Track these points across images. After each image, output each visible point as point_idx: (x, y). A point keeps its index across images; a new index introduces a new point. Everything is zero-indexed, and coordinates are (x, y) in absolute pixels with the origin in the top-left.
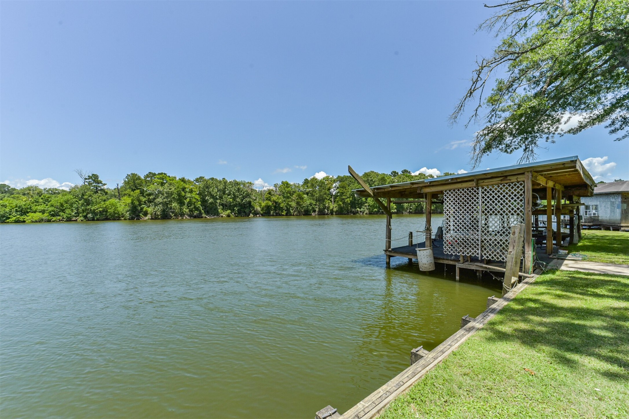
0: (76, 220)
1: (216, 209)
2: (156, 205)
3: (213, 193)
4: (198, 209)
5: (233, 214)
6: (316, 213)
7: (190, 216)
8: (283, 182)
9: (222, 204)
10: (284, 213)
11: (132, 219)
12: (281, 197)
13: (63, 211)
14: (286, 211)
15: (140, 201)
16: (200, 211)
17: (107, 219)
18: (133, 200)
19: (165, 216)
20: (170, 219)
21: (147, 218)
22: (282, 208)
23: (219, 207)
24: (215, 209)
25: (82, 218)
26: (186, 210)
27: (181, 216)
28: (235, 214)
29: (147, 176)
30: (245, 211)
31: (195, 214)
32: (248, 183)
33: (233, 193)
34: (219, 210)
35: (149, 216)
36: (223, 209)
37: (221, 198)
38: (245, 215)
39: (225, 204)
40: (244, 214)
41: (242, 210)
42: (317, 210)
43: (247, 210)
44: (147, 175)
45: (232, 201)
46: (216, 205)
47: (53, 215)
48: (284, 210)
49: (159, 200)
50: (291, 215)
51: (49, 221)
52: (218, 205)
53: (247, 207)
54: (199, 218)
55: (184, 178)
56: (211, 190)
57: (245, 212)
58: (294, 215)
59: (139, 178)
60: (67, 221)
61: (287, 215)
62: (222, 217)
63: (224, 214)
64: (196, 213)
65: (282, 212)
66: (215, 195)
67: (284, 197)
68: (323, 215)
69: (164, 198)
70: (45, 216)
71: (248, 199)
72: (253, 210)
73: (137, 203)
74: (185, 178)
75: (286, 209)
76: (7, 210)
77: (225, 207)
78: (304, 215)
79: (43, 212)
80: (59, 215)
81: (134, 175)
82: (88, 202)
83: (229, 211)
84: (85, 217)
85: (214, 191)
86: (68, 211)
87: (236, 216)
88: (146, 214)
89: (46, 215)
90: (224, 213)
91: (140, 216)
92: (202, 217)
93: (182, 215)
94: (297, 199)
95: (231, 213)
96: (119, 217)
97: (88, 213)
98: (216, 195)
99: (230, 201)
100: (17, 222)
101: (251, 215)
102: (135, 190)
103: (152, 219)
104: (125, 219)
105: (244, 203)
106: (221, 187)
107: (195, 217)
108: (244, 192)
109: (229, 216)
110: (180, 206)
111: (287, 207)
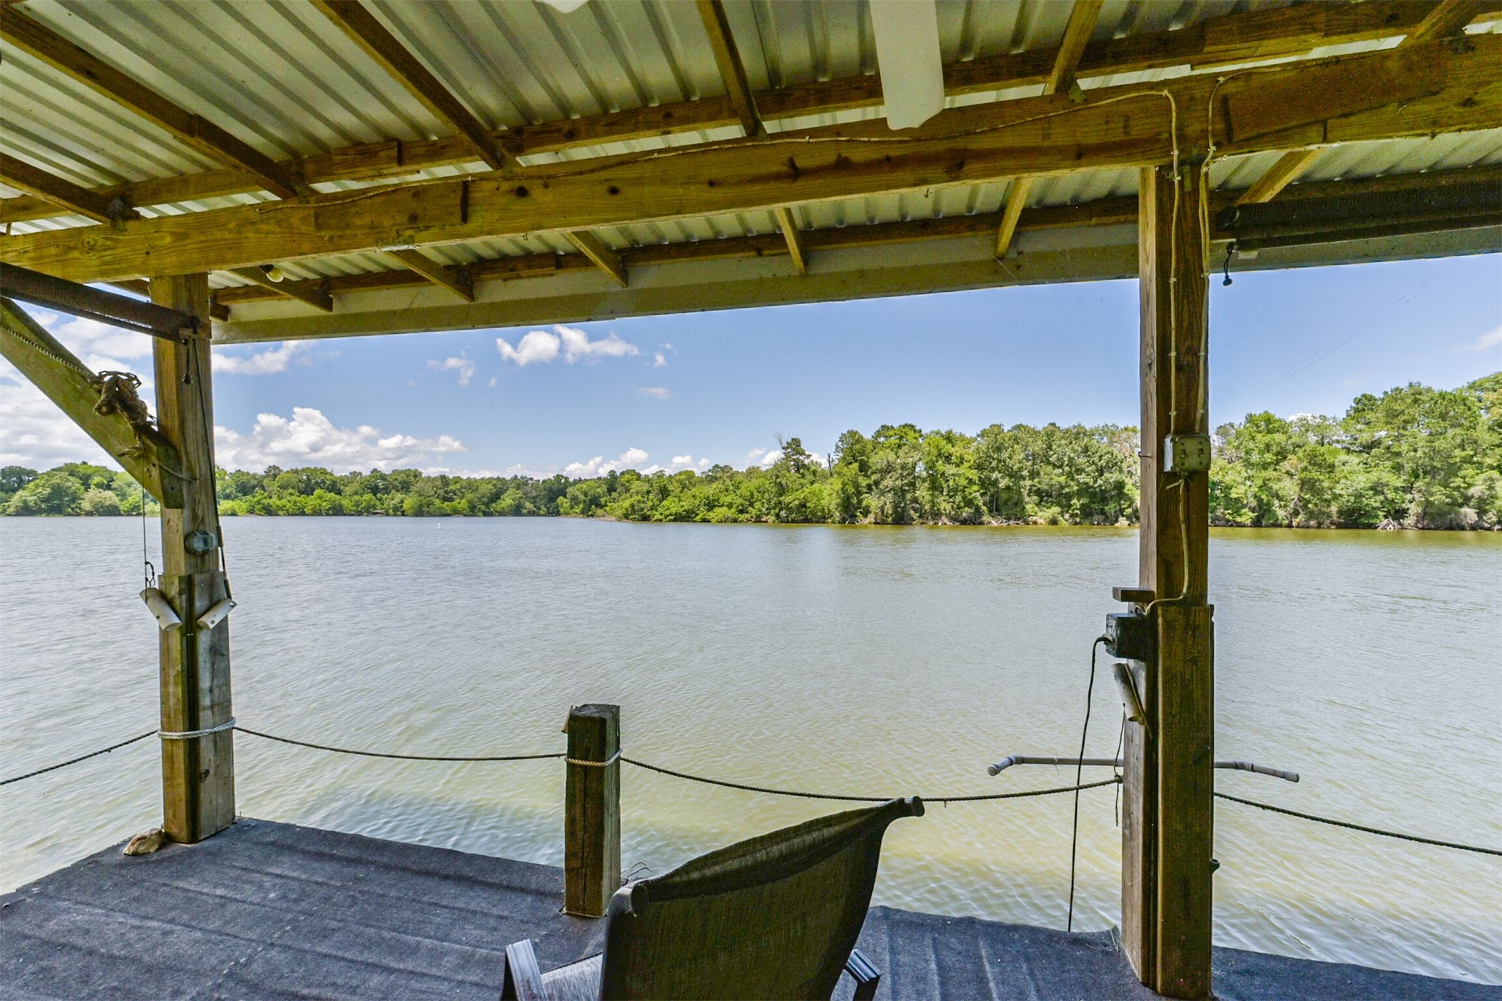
0: (766, 522)
1: (1019, 503)
2: (883, 493)
3: (1010, 463)
4: (972, 503)
5: (1067, 516)
6: (1410, 521)
7: (954, 519)
8: (1250, 419)
9: (1039, 493)
10: (1247, 517)
11: (843, 521)
12: (1239, 465)
13: (751, 505)
14: (1253, 510)
15: (856, 485)
16: (978, 509)
17: (806, 521)
18: (844, 484)
19: (900, 519)
20: (910, 524)
21: (867, 520)
22: (1237, 500)
23: (1027, 499)
24: (1016, 504)
25: (773, 518)
26: (944, 506)
27: (933, 519)
28: (1072, 516)
29: (878, 434)
30: (1102, 510)
31: (964, 514)
32: (1126, 429)
33: (1071, 459)
34: (1028, 507)
35: (871, 518)
36: (1038, 504)
37: (1034, 475)
38: (1105, 521)
39: (1047, 492)
40: (1101, 518)
41: (1095, 506)
42: (1414, 509)
43: (1111, 508)
44: (878, 431)
45: (1064, 483)
46: (1020, 494)
47: (741, 512)
48: (1244, 506)
49: (888, 482)
50: (1276, 525)
51: (735, 521)
52: (1025, 492)
53: (1112, 497)
54: (974, 524)
55: (950, 432)
56: (1005, 455)
57: (1103, 512)
58: (1290, 526)
59: (860, 440)
60: (756, 522)
61: (1257, 523)
62: (1035, 523)
63: (1042, 515)
64: (966, 512)
65: (1237, 512)
66: (1015, 468)
67: (1248, 464)
68: (1451, 528)
69: (897, 479)
70: (731, 513)
71: (1113, 477)
72: (1129, 506)
73: (851, 490)
74: (954, 431)
75: (1254, 503)
76: (697, 502)
77: (1044, 497)
78: (1340, 526)
79: (730, 506)
80: (747, 512)
81: (852, 434)
82: (782, 490)
83: (1056, 509)
84: (778, 516)
85: (1016, 456)
86: (758, 505)
87: (1076, 524)
88: (866, 513)
89: (733, 510)
90: (1040, 514)
91: (856, 516)
92: (981, 523)
93: (936, 515)
94: (1305, 469)
95: (1062, 514)
96: (825, 518)
97: (781, 509)
98: (1020, 469)
99: (1060, 483)
100: (704, 520)
101: (1123, 522)
102: (851, 463)
103: (876, 523)
104: (833, 522)
105: (1100, 486)
106: (1038, 446)
107: (964, 522)
108: (1101, 457)
109: (1054, 522)
110: (932, 495)
111: (1260, 501)
